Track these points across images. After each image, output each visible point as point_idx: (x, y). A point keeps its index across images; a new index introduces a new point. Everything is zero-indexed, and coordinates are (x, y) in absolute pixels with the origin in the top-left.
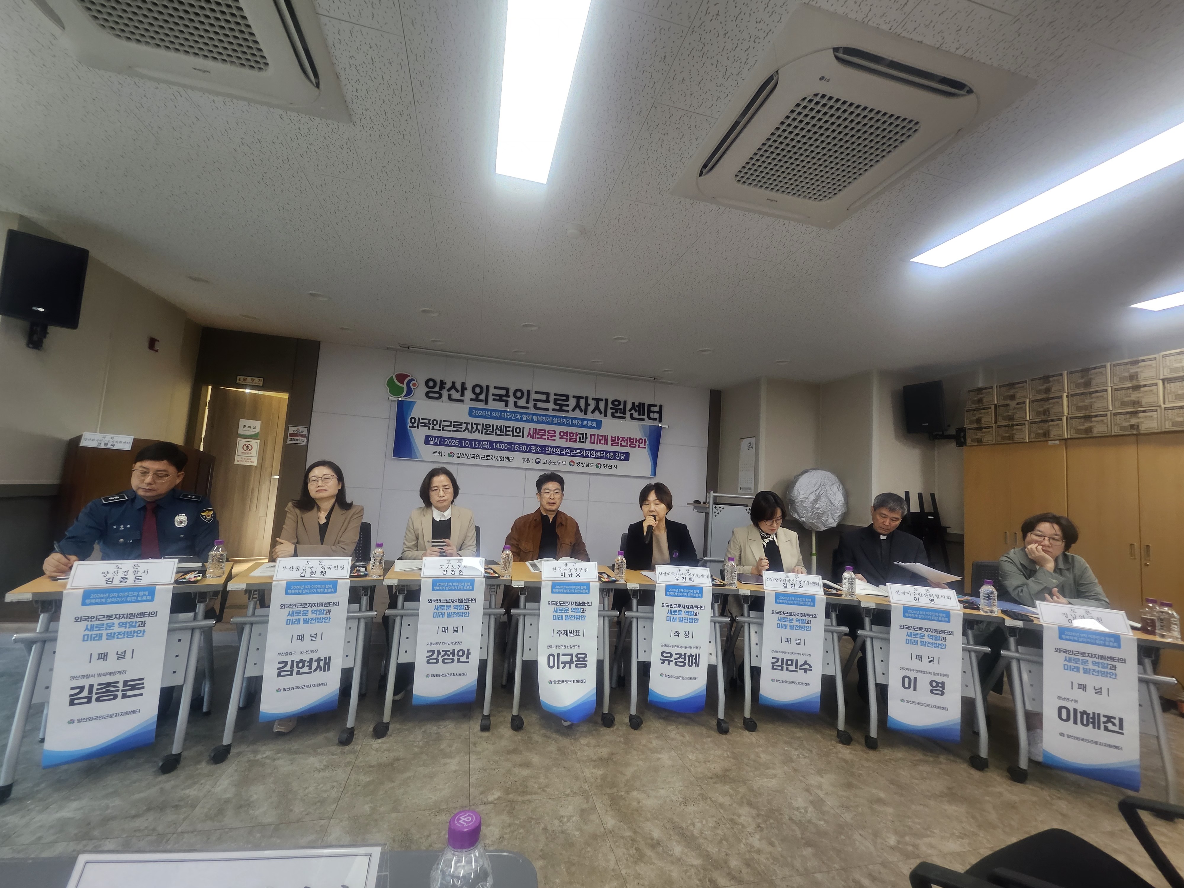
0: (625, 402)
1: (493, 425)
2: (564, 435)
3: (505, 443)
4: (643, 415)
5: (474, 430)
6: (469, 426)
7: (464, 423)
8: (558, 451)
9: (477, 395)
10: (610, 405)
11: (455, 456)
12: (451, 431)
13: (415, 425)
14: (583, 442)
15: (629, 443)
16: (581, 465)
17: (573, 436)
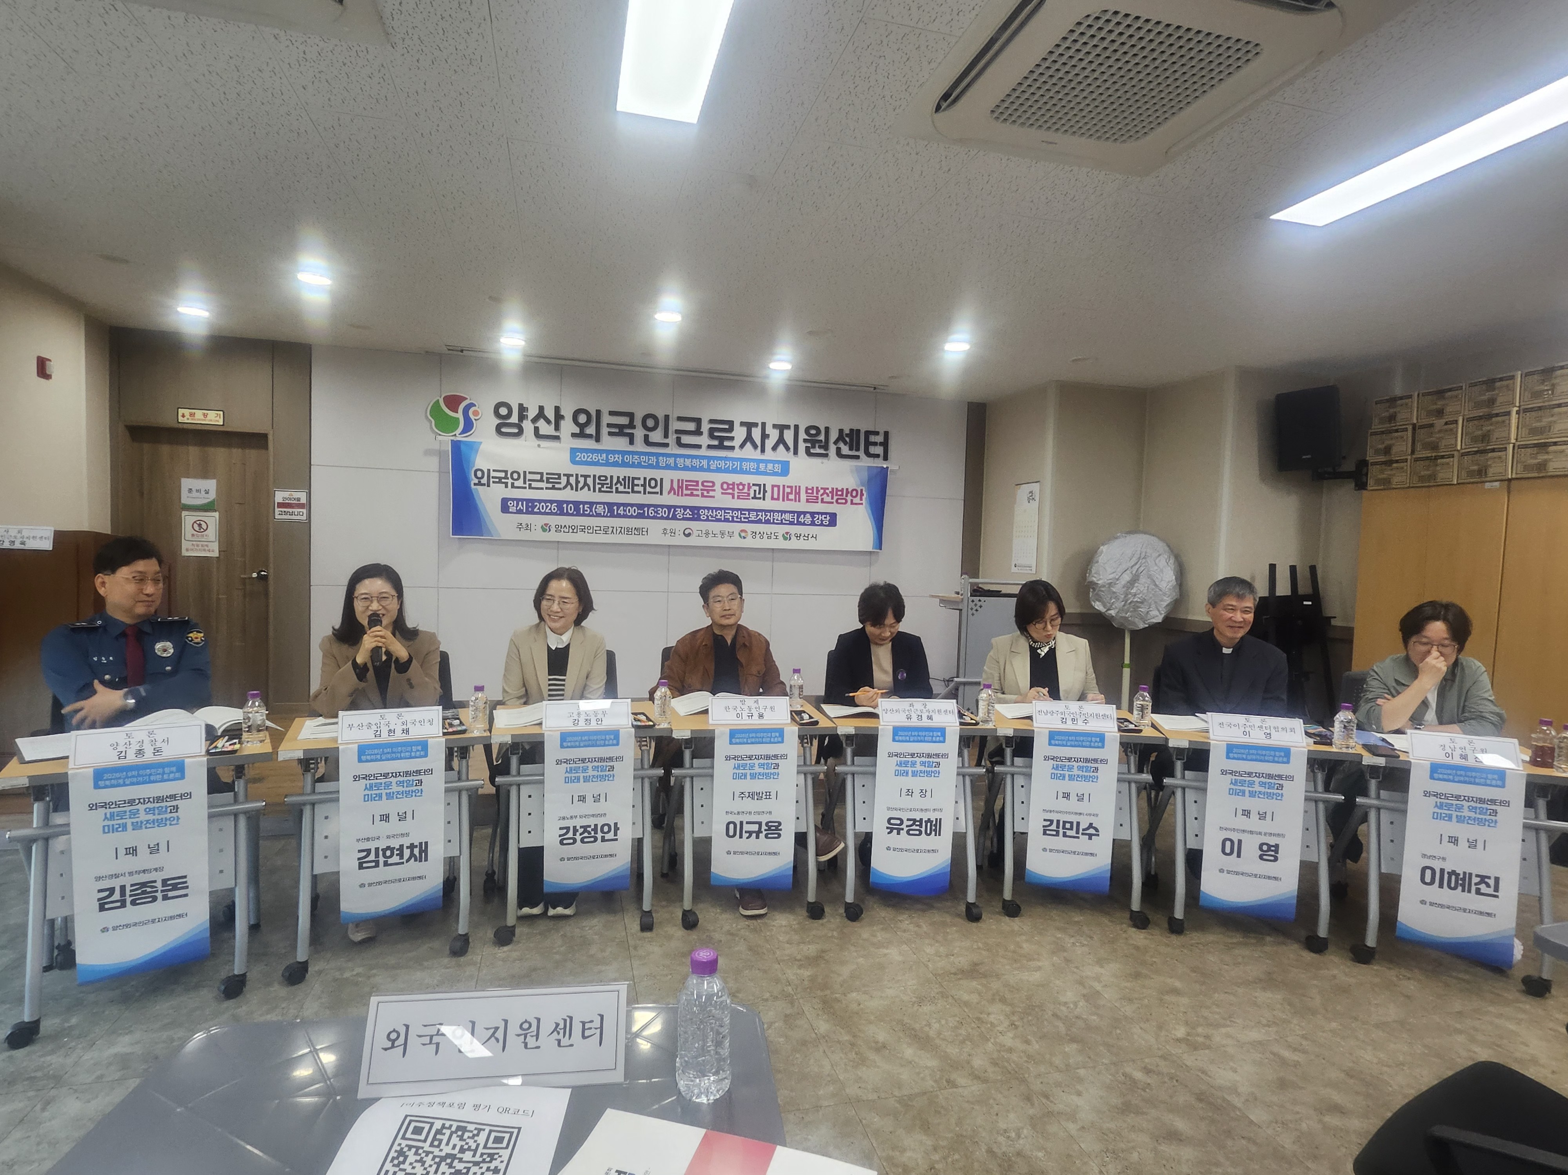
0: (827, 429)
1: (612, 477)
2: (729, 488)
3: (632, 505)
4: (858, 450)
5: (580, 485)
6: (572, 480)
7: (564, 475)
8: (720, 515)
9: (582, 427)
10: (802, 436)
11: (553, 529)
12: (542, 489)
13: (484, 481)
14: (760, 498)
15: (835, 498)
16: (758, 536)
17: (744, 488)
